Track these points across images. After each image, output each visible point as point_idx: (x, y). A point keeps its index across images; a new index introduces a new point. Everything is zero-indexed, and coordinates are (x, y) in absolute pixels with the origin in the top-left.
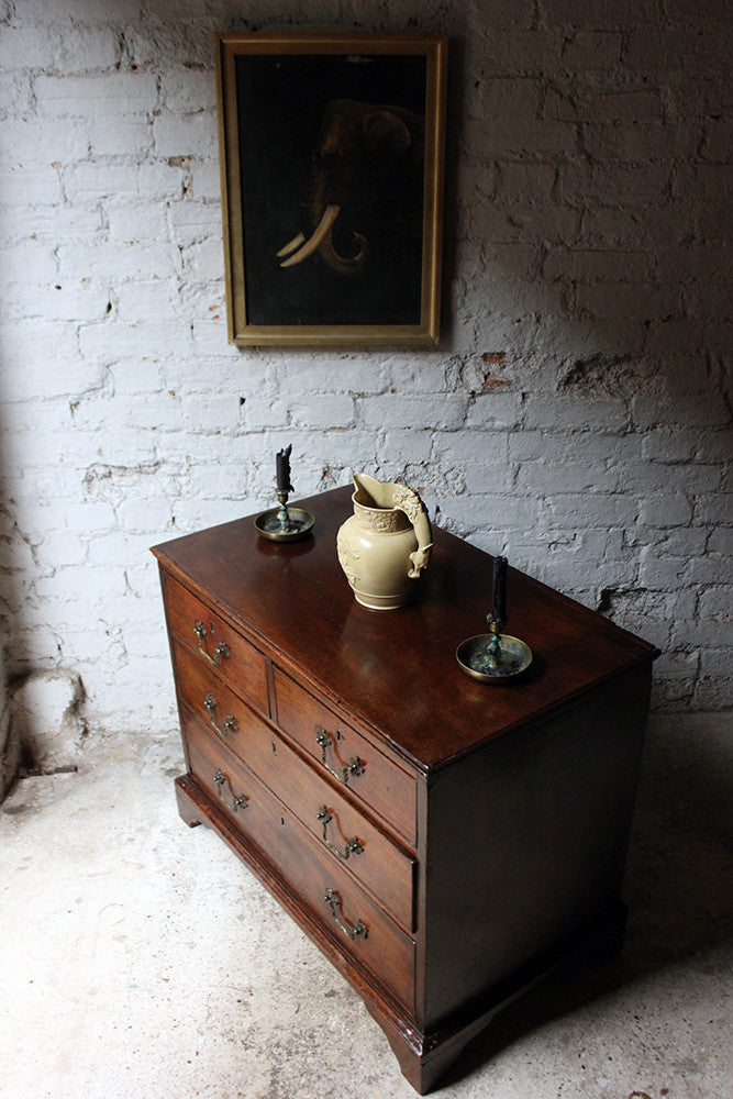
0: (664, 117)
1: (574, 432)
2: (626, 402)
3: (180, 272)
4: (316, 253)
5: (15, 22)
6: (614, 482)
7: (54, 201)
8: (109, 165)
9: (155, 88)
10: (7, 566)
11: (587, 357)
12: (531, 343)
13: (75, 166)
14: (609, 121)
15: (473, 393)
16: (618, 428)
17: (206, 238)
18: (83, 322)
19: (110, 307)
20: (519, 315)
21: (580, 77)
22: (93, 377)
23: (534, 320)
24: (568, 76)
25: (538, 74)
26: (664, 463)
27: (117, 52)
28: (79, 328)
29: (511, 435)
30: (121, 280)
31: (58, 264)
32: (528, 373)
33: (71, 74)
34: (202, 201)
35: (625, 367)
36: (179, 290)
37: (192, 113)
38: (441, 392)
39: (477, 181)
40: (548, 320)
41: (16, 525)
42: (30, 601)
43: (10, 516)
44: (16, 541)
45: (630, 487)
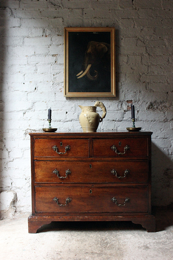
0: (165, 45)
1: (152, 121)
2: (164, 113)
3: (53, 81)
4: (86, 75)
5: (21, 27)
6: (164, 135)
7: (26, 64)
8: (39, 56)
9: (50, 40)
11: (153, 101)
12: (139, 98)
13: (31, 56)
14: (153, 46)
15: (125, 111)
16: (163, 120)
17: (60, 73)
18: (29, 92)
19: (36, 89)
20: (135, 91)
21: (145, 37)
22: (30, 106)
23: (139, 92)
24: (142, 37)
25: (135, 36)
27: (43, 33)
28: (28, 93)
30: (39, 82)
31: (24, 78)
32: (138, 106)
33: (32, 37)
34: (59, 64)
35: (163, 104)
36: (53, 84)
37: (58, 45)
38: (117, 110)
39: (123, 59)
40: (142, 92)
41: (5, 146)
42: (5, 168)
43: (4, 143)
44: (4, 150)
45: (168, 137)
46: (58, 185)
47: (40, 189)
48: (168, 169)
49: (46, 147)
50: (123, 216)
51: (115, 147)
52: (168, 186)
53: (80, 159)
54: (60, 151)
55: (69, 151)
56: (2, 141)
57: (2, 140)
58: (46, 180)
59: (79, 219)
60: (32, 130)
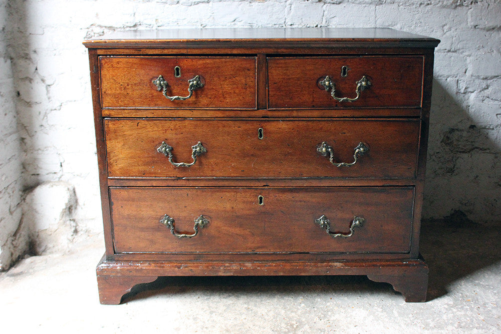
1: (421, 4)
6: (449, 42)
10: (28, 101)
26: (484, 29)
29: (377, 6)
41: (36, 69)
42: (43, 128)
43: (32, 62)
44: (36, 81)
45: (461, 47)
46: (172, 183)
47: (124, 193)
48: (452, 130)
49: (135, 82)
50: (347, 262)
51: (330, 79)
52: (451, 171)
53: (232, 114)
54: (174, 91)
55: (199, 92)
56: (27, 58)
57: (27, 54)
58: (139, 172)
59: (230, 271)
60: (105, 27)
